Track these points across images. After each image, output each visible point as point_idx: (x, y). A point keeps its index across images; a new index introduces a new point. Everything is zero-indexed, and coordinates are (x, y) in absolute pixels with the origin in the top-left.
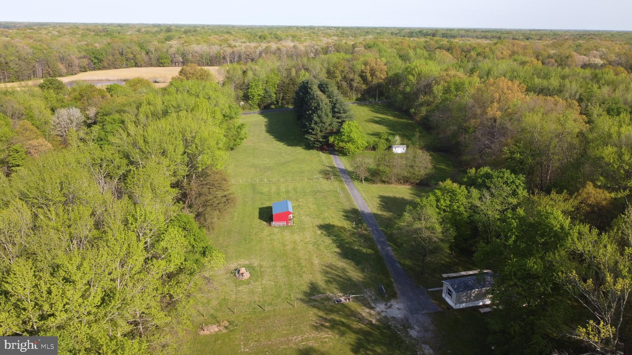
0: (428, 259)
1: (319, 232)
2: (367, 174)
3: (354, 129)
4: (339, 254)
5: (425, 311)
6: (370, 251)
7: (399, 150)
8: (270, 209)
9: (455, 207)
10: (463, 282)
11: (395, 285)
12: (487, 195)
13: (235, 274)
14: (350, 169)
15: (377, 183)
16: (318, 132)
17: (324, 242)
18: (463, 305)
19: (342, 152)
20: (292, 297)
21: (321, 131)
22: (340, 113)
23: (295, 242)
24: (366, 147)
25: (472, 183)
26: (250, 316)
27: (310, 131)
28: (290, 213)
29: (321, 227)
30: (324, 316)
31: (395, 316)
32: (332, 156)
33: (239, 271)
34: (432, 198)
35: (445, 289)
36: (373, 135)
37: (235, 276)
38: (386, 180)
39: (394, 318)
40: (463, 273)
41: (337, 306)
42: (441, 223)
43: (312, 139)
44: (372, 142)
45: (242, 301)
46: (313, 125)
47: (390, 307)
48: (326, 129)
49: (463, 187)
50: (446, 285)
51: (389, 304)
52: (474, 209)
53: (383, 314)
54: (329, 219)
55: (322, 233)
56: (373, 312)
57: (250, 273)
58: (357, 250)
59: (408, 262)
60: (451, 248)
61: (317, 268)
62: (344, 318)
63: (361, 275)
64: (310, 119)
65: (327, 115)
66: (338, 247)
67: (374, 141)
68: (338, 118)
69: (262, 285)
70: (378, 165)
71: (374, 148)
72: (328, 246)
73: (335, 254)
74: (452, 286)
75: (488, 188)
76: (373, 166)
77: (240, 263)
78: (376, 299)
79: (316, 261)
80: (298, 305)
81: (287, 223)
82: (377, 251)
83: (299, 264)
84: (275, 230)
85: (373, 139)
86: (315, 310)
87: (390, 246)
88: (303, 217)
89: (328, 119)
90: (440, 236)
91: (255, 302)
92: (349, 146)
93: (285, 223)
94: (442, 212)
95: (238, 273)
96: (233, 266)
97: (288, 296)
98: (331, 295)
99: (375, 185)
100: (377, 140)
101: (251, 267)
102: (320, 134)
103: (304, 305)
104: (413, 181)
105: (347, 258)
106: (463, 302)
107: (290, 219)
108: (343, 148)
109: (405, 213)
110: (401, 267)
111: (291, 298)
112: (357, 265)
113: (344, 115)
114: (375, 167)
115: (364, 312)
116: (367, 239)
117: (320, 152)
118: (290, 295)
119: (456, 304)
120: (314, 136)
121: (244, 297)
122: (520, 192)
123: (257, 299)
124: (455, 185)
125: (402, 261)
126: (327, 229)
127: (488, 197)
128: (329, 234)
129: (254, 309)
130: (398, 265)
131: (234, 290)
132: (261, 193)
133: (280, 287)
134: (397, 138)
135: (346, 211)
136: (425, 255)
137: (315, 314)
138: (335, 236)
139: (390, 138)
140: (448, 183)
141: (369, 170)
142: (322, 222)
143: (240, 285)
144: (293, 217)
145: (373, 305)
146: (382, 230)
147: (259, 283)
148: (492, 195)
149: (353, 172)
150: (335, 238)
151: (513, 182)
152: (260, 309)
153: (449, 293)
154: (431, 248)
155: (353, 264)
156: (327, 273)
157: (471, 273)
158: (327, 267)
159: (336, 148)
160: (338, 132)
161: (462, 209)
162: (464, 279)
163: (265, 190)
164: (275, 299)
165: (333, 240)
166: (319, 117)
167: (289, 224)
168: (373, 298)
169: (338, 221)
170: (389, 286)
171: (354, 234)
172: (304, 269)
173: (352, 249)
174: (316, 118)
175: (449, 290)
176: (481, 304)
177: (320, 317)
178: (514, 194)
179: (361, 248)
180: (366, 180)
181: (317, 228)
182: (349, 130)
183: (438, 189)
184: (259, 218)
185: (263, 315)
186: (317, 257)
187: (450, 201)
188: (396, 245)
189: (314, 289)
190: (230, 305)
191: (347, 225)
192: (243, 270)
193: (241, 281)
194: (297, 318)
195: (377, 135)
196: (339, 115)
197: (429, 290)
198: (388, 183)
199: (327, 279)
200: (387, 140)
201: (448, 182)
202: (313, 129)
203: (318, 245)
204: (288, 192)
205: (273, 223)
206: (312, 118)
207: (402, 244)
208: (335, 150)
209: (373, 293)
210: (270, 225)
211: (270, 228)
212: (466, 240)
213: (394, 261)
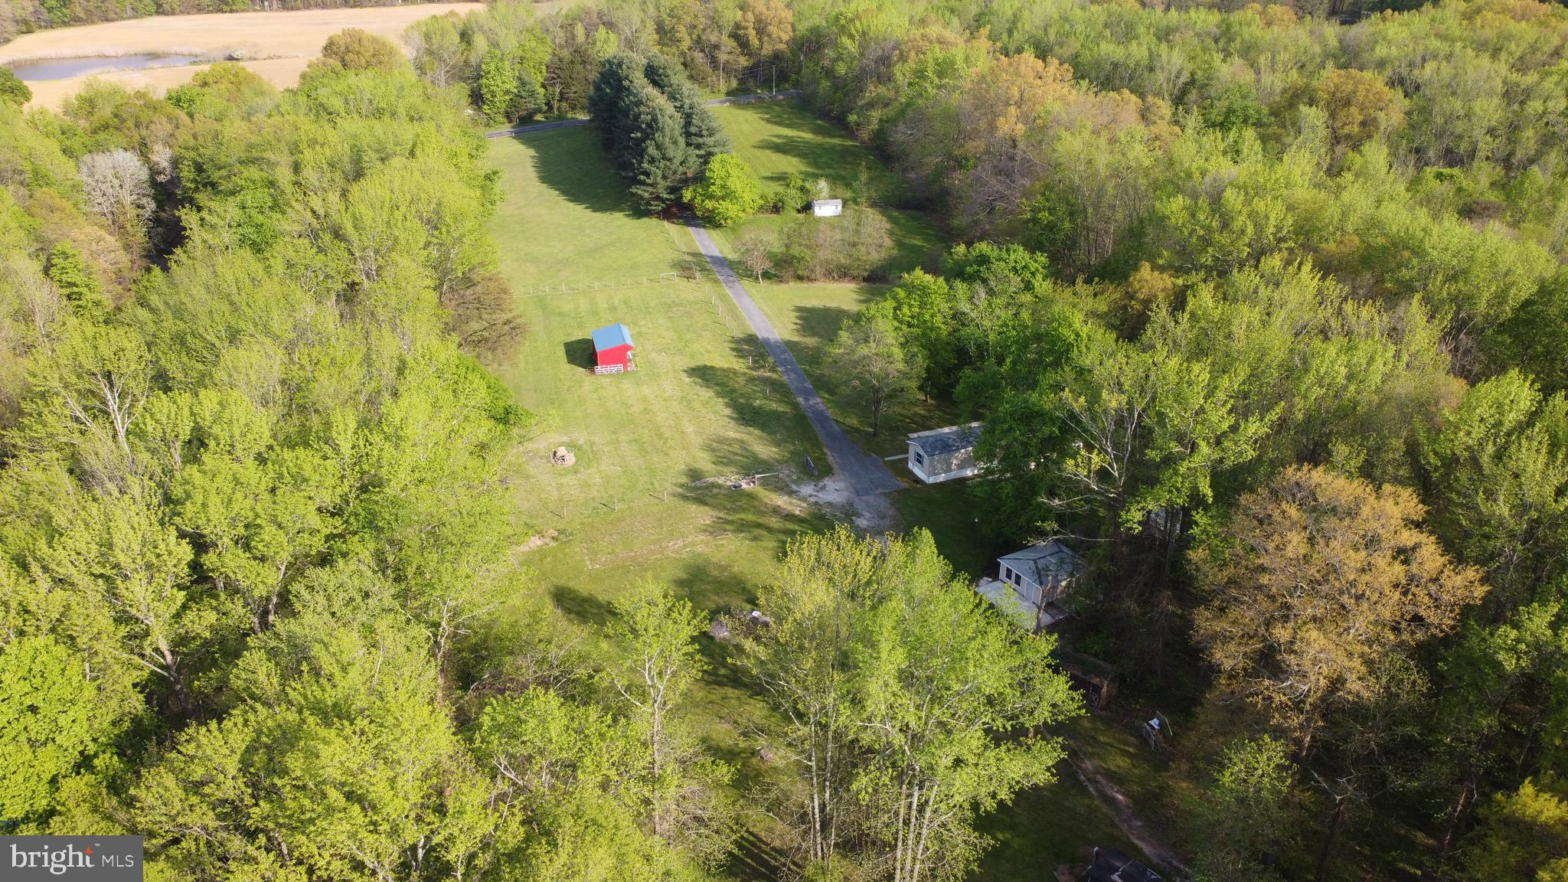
0: (883, 409)
1: (688, 380)
2: (767, 265)
3: (734, 172)
5: (880, 490)
6: (783, 407)
7: (827, 209)
9: (927, 317)
10: (941, 440)
11: (830, 458)
12: (982, 293)
14: (732, 256)
15: (787, 282)
16: (659, 179)
17: (698, 396)
18: (942, 478)
19: (710, 221)
20: (657, 486)
21: (664, 177)
22: (702, 136)
23: (645, 400)
24: (761, 208)
25: (957, 273)
26: (590, 520)
27: (642, 177)
28: (628, 348)
29: (693, 372)
31: (831, 501)
32: (691, 230)
34: (889, 305)
35: (911, 455)
36: (772, 179)
38: (805, 273)
39: (830, 504)
40: (943, 430)
41: (735, 495)
42: (902, 345)
43: (646, 195)
44: (771, 196)
45: (572, 499)
46: (645, 165)
47: (822, 488)
48: (675, 172)
49: (941, 279)
50: (914, 448)
51: (821, 484)
52: (958, 316)
53: (812, 500)
54: (702, 355)
55: (694, 382)
56: (795, 501)
57: (575, 455)
58: (760, 406)
59: (853, 421)
60: (923, 390)
61: (696, 440)
62: (756, 516)
63: (774, 450)
64: (641, 153)
65: (675, 143)
66: (728, 405)
67: (776, 194)
68: (698, 147)
69: (600, 472)
70: (787, 246)
71: (777, 209)
74: (923, 450)
75: (984, 281)
76: (777, 247)
78: (800, 479)
79: (690, 429)
80: (669, 498)
81: (625, 367)
82: (795, 406)
83: (660, 436)
84: (605, 381)
85: (774, 189)
87: (819, 395)
88: (654, 355)
89: (678, 151)
90: (901, 366)
91: (594, 499)
92: (727, 208)
93: (620, 367)
94: (904, 327)
96: (541, 446)
97: (649, 486)
98: (723, 480)
99: (783, 286)
100: (781, 189)
101: (575, 446)
102: (662, 184)
104: (855, 273)
106: (941, 472)
107: (630, 359)
108: (713, 211)
109: (841, 333)
110: (838, 428)
111: (655, 488)
113: (710, 141)
114: (783, 249)
115: (781, 501)
116: (777, 387)
117: (666, 223)
118: (652, 484)
119: (929, 477)
120: (650, 189)
121: (572, 492)
122: (1036, 284)
123: (596, 493)
124: (928, 278)
125: (840, 418)
126: (703, 374)
127: (983, 295)
128: (707, 383)
129: (594, 509)
130: (833, 424)
132: (560, 314)
133: (632, 472)
134: (823, 184)
135: (734, 340)
136: (877, 404)
137: (699, 509)
138: (718, 386)
139: (808, 185)
140: (919, 276)
141: (770, 256)
142: (693, 365)
144: (634, 354)
145: (794, 489)
146: (805, 370)
147: (594, 470)
148: (991, 292)
149: (740, 262)
150: (719, 389)
151: (1025, 267)
152: (605, 509)
153: (919, 460)
154: (887, 389)
156: (715, 450)
158: (712, 440)
159: (699, 214)
160: (700, 179)
161: (938, 320)
163: (567, 307)
164: (627, 492)
165: (716, 393)
166: (658, 147)
167: (629, 369)
168: (795, 477)
169: (723, 359)
170: (820, 458)
171: (752, 379)
173: (753, 406)
174: (652, 150)
175: (919, 456)
176: (969, 472)
178: (1028, 287)
179: (767, 403)
180: (766, 275)
181: (683, 374)
182: (723, 174)
183: (901, 286)
184: (569, 362)
185: (612, 516)
186: (690, 421)
187: (920, 307)
188: (828, 391)
189: (694, 476)
190: (552, 507)
191: (737, 363)
192: (562, 451)
193: (562, 469)
195: (781, 178)
196: (700, 140)
197: (887, 459)
198: (809, 279)
199: (715, 460)
200: (802, 189)
201: (918, 272)
202: (647, 174)
203: (689, 402)
204: (613, 309)
205: (599, 369)
206: (645, 150)
207: (838, 388)
208: (695, 217)
209: (793, 469)
210: (592, 371)
211: (593, 378)
212: (949, 371)
213: (827, 418)
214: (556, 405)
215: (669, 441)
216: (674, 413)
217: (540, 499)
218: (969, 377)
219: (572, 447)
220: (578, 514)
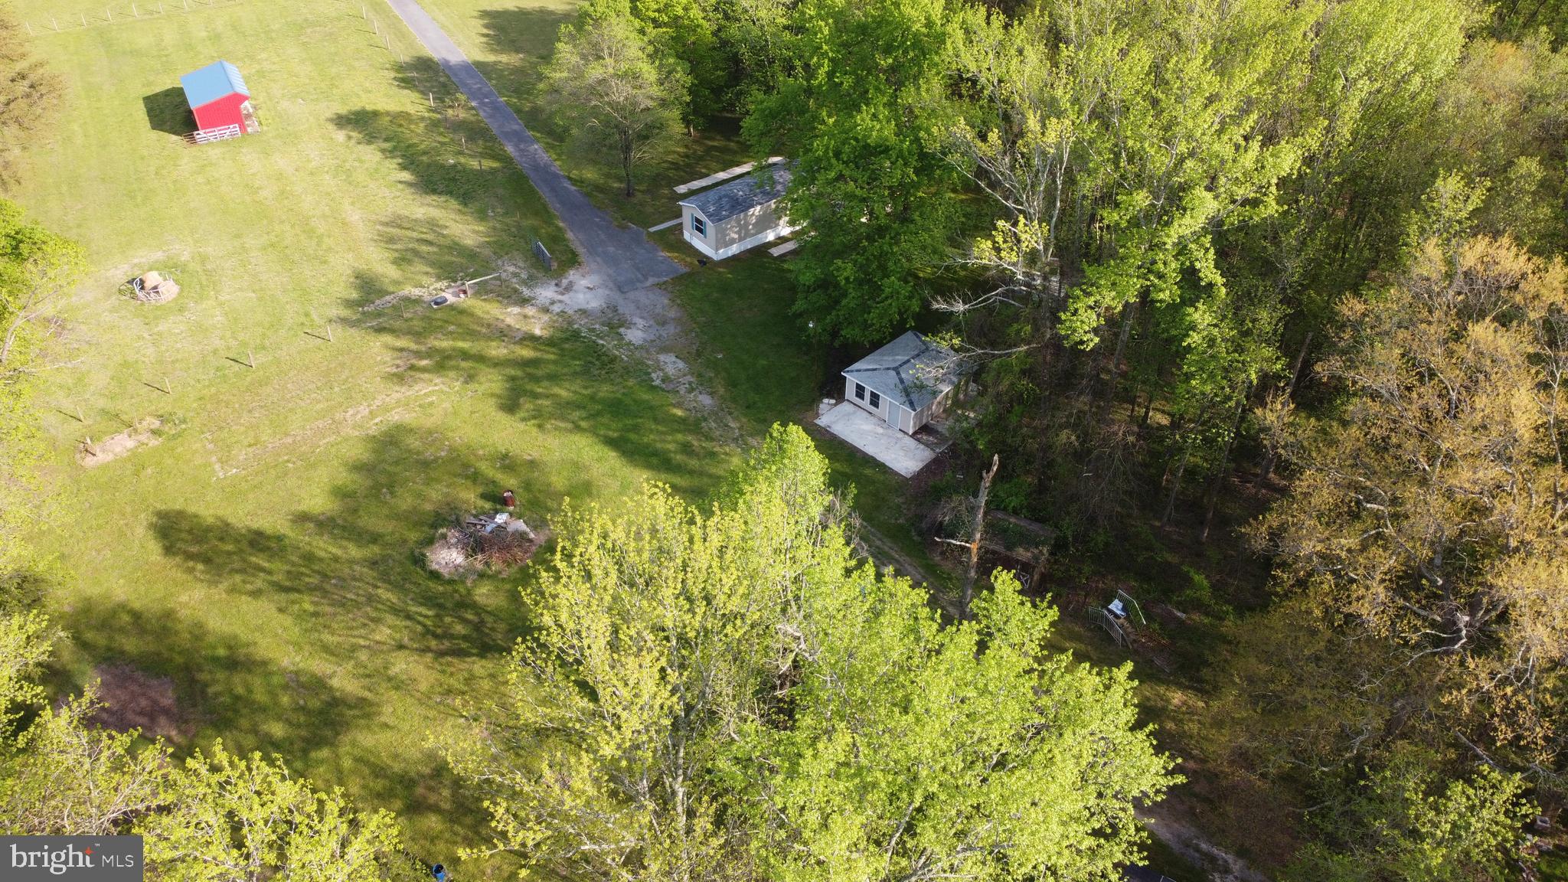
0: (635, 155)
1: (340, 136)
4: (410, 184)
5: (651, 281)
6: (488, 164)
8: (177, 96)
9: (680, 11)
10: (726, 196)
11: (570, 235)
13: (132, 292)
17: (361, 161)
18: (734, 249)
20: (315, 317)
23: (279, 177)
26: (213, 390)
28: (241, 98)
29: (342, 121)
30: (413, 346)
31: (584, 306)
33: (142, 282)
35: (687, 220)
37: (134, 297)
39: (583, 312)
40: (722, 176)
41: (439, 315)
42: (652, 57)
45: (179, 357)
47: (569, 288)
50: (690, 210)
51: (565, 282)
53: (556, 308)
54: (358, 96)
55: (350, 138)
56: (530, 311)
57: (176, 282)
58: (454, 166)
59: (590, 174)
60: (685, 120)
61: (363, 231)
62: (464, 340)
63: (481, 228)
66: (404, 167)
69: (221, 304)
72: (376, 170)
73: (400, 186)
74: (702, 210)
77: (136, 261)
78: (531, 278)
79: (354, 216)
80: (336, 334)
81: (243, 128)
82: (507, 160)
83: (310, 232)
84: (214, 153)
86: (388, 339)
87: (537, 140)
88: (285, 104)
90: (656, 91)
91: (215, 352)
93: (235, 128)
94: (649, 27)
95: (143, 288)
96: (120, 273)
97: (303, 319)
98: (416, 292)
101: (175, 266)
103: (353, 331)
105: (434, 191)
106: (733, 242)
107: (249, 116)
109: (559, 46)
110: (573, 188)
111: (312, 320)
112: (466, 205)
115: (511, 316)
116: (474, 132)
118: (307, 315)
119: (717, 250)
121: (179, 345)
123: (218, 343)
125: (575, 174)
126: (361, 123)
128: (370, 138)
129: (218, 369)
130: (567, 184)
131: (146, 335)
132: (135, 53)
133: (274, 299)
135: (399, 67)
136: (627, 149)
137: (387, 346)
138: (387, 140)
142: (343, 110)
143: (156, 318)
144: (255, 107)
145: (526, 292)
146: (507, 103)
147: (211, 302)
150: (387, 145)
152: (236, 366)
153: (700, 227)
154: (638, 127)
155: (454, 204)
156: (391, 240)
157: (738, 171)
158: (387, 224)
161: (696, 13)
162: (726, 187)
163: (144, 41)
164: (269, 333)
165: (383, 151)
167: (249, 130)
168: (524, 276)
169: (387, 97)
170: (555, 239)
171: (434, 125)
172: (329, 242)
173: (442, 166)
175: (697, 220)
176: (770, 236)
177: (401, 350)
179: (462, 160)
181: (331, 127)
184: (154, 128)
185: (248, 379)
186: (353, 204)
188: (551, 133)
189: (368, 288)
190: (147, 376)
191: (412, 103)
192: (152, 278)
193: (157, 308)
194: (342, 365)
197: (652, 230)
199: (396, 255)
203: (349, 173)
204: (216, 38)
205: (201, 134)
207: (566, 130)
209: (521, 264)
210: (192, 140)
211: (194, 149)
212: (717, 91)
213: (556, 176)
214: (139, 199)
215: (326, 240)
216: (328, 194)
217: (125, 364)
218: (762, 102)
219: (171, 268)
220: (192, 382)
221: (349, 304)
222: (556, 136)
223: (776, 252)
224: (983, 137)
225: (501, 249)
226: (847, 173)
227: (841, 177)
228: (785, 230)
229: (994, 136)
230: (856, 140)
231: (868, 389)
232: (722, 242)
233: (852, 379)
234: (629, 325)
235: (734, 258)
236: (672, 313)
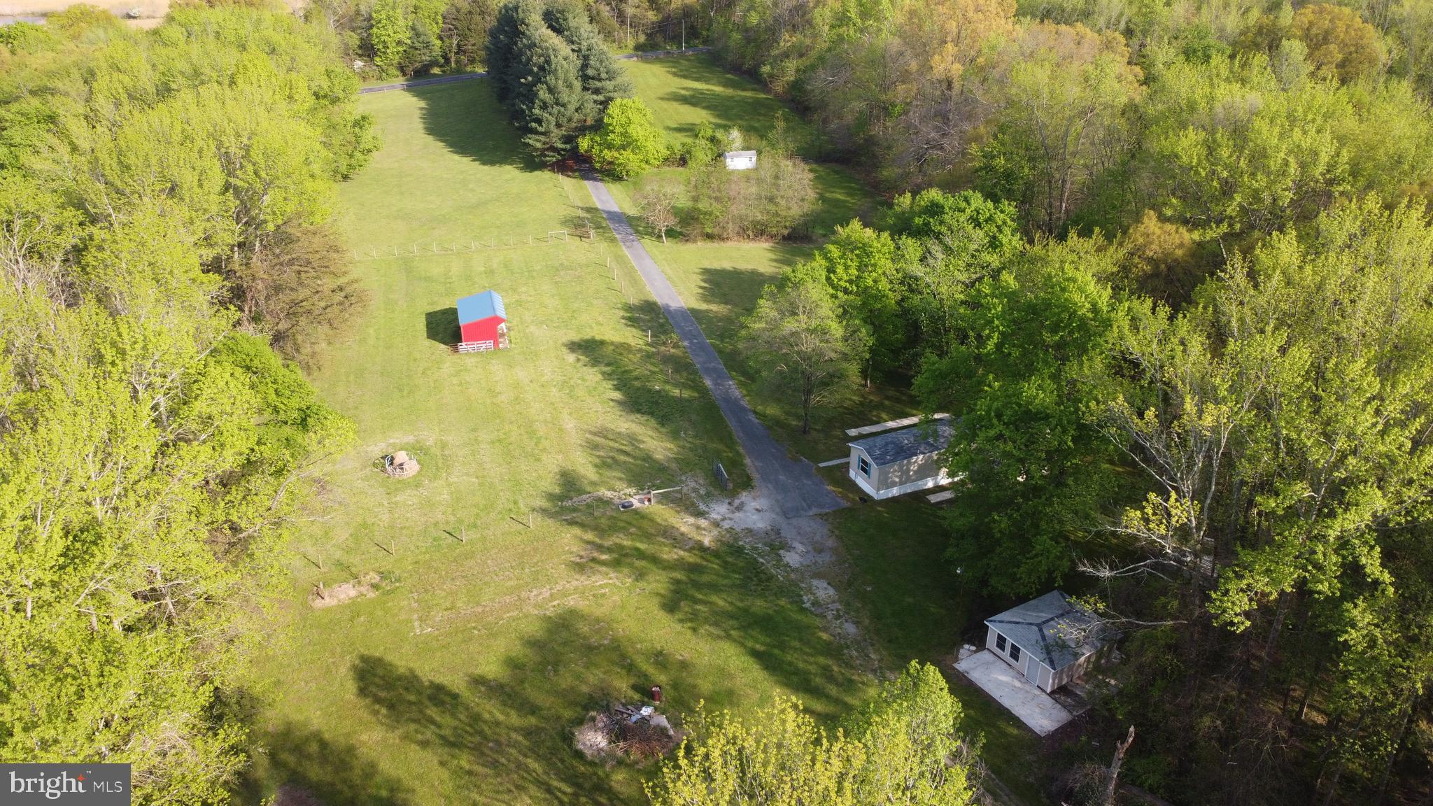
0: (815, 399)
1: (571, 358)
2: (672, 222)
3: (636, 118)
4: (619, 403)
5: (814, 511)
6: (686, 394)
7: (740, 161)
8: (452, 314)
9: (870, 282)
10: (893, 443)
11: (747, 461)
12: (936, 249)
13: (383, 466)
14: (633, 211)
15: (695, 241)
16: (552, 127)
17: (583, 380)
18: (895, 492)
19: (611, 173)
20: (521, 505)
21: (558, 126)
22: (600, 80)
23: (517, 386)
24: (666, 160)
25: (903, 227)
26: (428, 556)
27: (534, 125)
28: (502, 321)
29: (574, 347)
30: (598, 540)
31: (750, 526)
32: (588, 184)
33: (392, 459)
34: (819, 263)
35: (854, 460)
36: (679, 130)
37: (384, 470)
38: (716, 231)
39: (749, 531)
40: (891, 424)
41: (624, 517)
42: (840, 318)
43: (539, 145)
44: (678, 147)
45: (407, 525)
46: (537, 111)
47: (739, 508)
48: (570, 120)
49: (885, 235)
50: (858, 452)
51: (737, 502)
52: (910, 283)
53: (726, 525)
54: (591, 328)
55: (578, 360)
56: (703, 523)
57: (419, 461)
58: (659, 392)
59: (772, 410)
60: (864, 373)
61: (575, 438)
62: (641, 542)
63: (672, 446)
64: (530, 97)
65: (570, 86)
66: (617, 388)
67: (684, 145)
68: (597, 91)
69: (449, 485)
70: (696, 199)
71: (683, 161)
72: (595, 389)
73: (612, 404)
74: (869, 453)
75: (938, 236)
76: (684, 202)
77: (392, 441)
78: (708, 494)
79: (570, 424)
80: (534, 521)
82: (703, 391)
83: (531, 433)
84: (470, 362)
85: (679, 141)
86: (577, 531)
87: (732, 378)
88: (532, 328)
89: (573, 96)
90: (840, 346)
91: (436, 524)
92: (628, 158)
93: (490, 343)
94: (840, 294)
95: (392, 464)
96: (377, 449)
97: (511, 506)
98: (609, 494)
99: (690, 246)
100: (689, 140)
101: (421, 449)
102: (556, 134)
103: (550, 522)
104: (774, 231)
105: (639, 411)
106: (894, 484)
107: (503, 335)
108: (611, 163)
109: (761, 302)
110: (757, 421)
111: (519, 508)
112: (663, 425)
113: (609, 85)
114: (690, 204)
115: (684, 524)
116: (680, 365)
117: (560, 177)
118: (515, 503)
119: (878, 490)
120: (542, 138)
121: (409, 515)
122: (1005, 240)
123: (440, 517)
124: (869, 233)
125: (759, 408)
126: (589, 349)
127: (940, 255)
128: (595, 362)
129: (435, 540)
130: (752, 417)
131: (385, 503)
132: (428, 279)
133: (491, 485)
134: (735, 134)
135: (629, 308)
136: (808, 392)
137: (576, 537)
138: (608, 365)
139: (719, 134)
140: (855, 230)
141: (676, 212)
142: (576, 337)
143: (397, 490)
144: (509, 329)
145: (702, 507)
146: (712, 344)
147: (442, 482)
148: (948, 250)
149: (639, 218)
150: (608, 369)
151: (990, 219)
152: (450, 539)
153: (865, 468)
154: (821, 374)
155: (653, 423)
156: (596, 447)
157: (906, 422)
158: (595, 434)
159: (598, 165)
160: (599, 126)
161: (884, 285)
162: (893, 434)
163: (436, 270)
164: (482, 514)
165: (603, 373)
166: (551, 90)
167: (501, 346)
168: (702, 492)
169: (615, 331)
170: (735, 464)
171: (649, 356)
172: (545, 443)
173: (649, 391)
174: (543, 94)
175: (863, 461)
176: (930, 484)
177: (588, 542)
178: (994, 244)
179: (668, 387)
180: (671, 233)
181: (565, 350)
182: (623, 120)
183: (834, 243)
184: (428, 337)
185: (457, 551)
186: (570, 414)
187: (859, 269)
188: (744, 373)
189: (570, 483)
190: (378, 537)
191: (635, 338)
192: (401, 457)
193: (399, 482)
194: (536, 550)
195: (690, 130)
196: (598, 84)
197: (821, 465)
198: (721, 238)
199: (597, 461)
200: (713, 140)
201: (856, 224)
202: (539, 121)
203: (572, 388)
204: (490, 272)
205: (463, 346)
206: (536, 94)
207: (758, 372)
208: (595, 170)
209: (701, 482)
210: (456, 349)
211: (455, 357)
212: (895, 352)
213: (743, 409)
214: (405, 392)
215: (543, 441)
216: (552, 404)
217: (364, 525)
218: (934, 364)
219: (417, 450)
220: (413, 548)
221: (551, 497)
222: (749, 376)
223: (933, 499)
224: (1141, 415)
225: (685, 465)
226: (1007, 434)
227: (1000, 437)
228: (944, 480)
229: (1150, 413)
230: (1019, 405)
231: (1010, 641)
232: (885, 483)
233: (994, 629)
234: (789, 548)
235: (894, 500)
236: (830, 543)
